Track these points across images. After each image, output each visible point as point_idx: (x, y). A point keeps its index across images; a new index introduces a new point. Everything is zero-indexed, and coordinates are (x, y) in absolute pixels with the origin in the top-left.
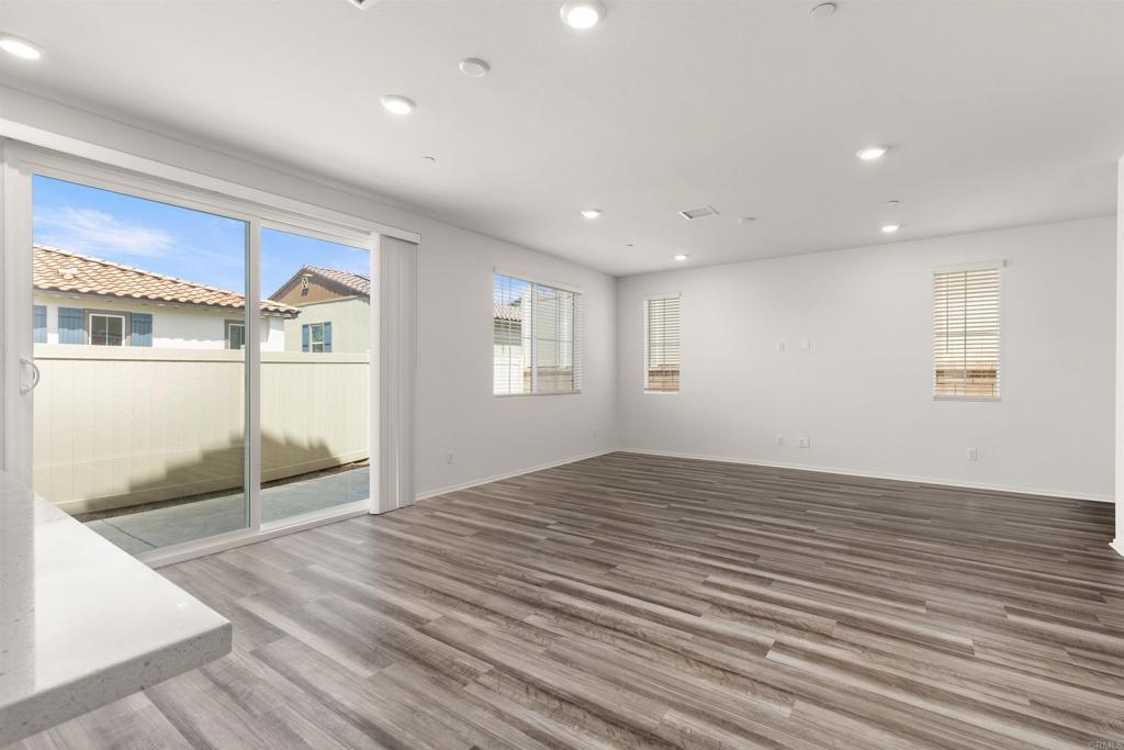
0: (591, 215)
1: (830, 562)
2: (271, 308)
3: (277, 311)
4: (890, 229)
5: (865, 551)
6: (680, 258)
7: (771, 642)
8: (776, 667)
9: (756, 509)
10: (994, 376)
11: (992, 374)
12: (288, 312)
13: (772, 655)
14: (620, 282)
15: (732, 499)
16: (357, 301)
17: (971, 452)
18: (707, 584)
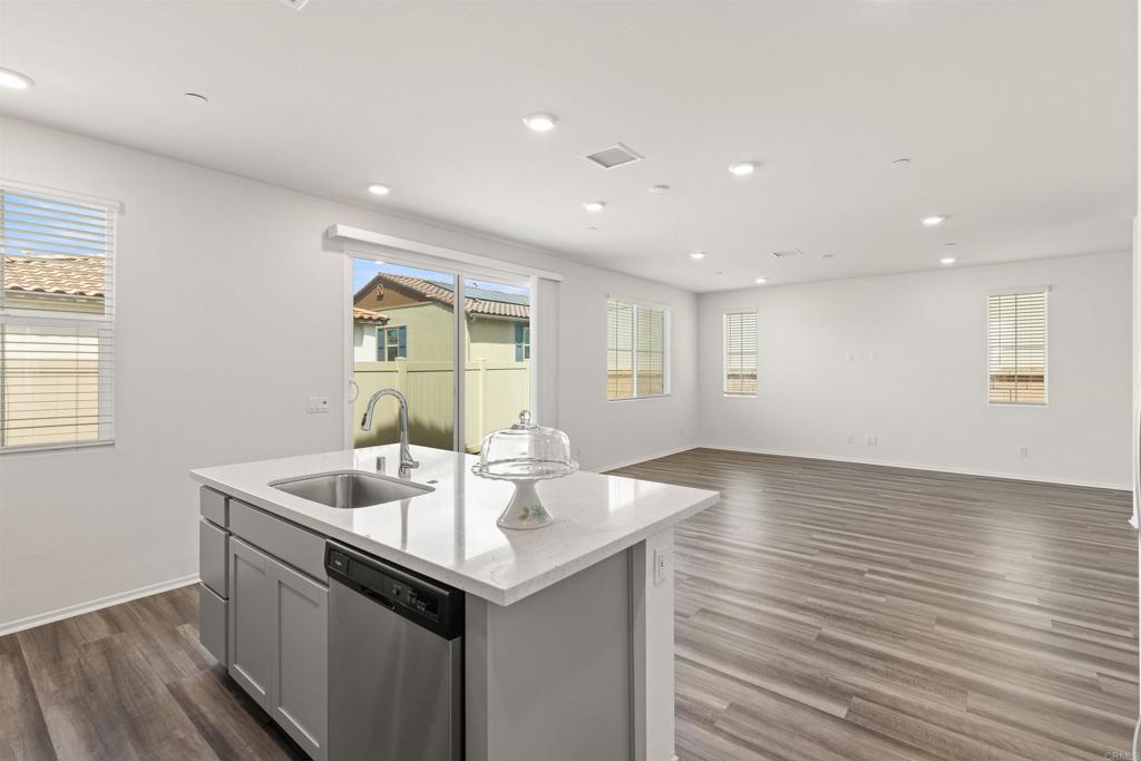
0: (698, 256)
1: (901, 528)
2: (366, 317)
3: (370, 319)
4: (948, 261)
5: (928, 522)
6: (761, 281)
7: (866, 570)
8: (872, 580)
9: (837, 493)
10: (1042, 381)
11: (1040, 379)
12: (379, 319)
13: (867, 575)
14: (700, 297)
15: (815, 486)
16: (432, 306)
17: (1022, 450)
18: (812, 539)
